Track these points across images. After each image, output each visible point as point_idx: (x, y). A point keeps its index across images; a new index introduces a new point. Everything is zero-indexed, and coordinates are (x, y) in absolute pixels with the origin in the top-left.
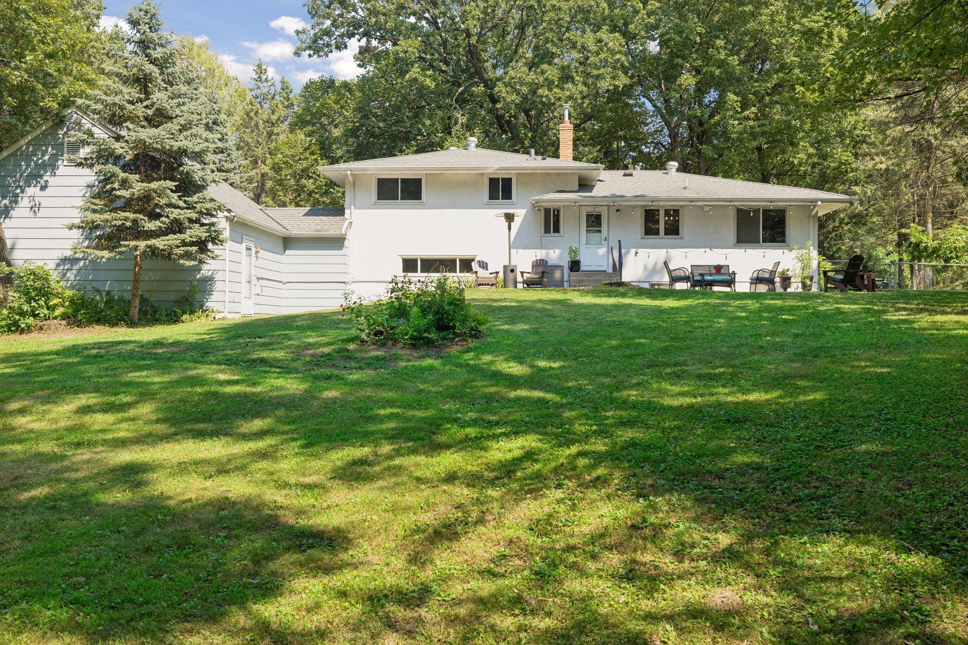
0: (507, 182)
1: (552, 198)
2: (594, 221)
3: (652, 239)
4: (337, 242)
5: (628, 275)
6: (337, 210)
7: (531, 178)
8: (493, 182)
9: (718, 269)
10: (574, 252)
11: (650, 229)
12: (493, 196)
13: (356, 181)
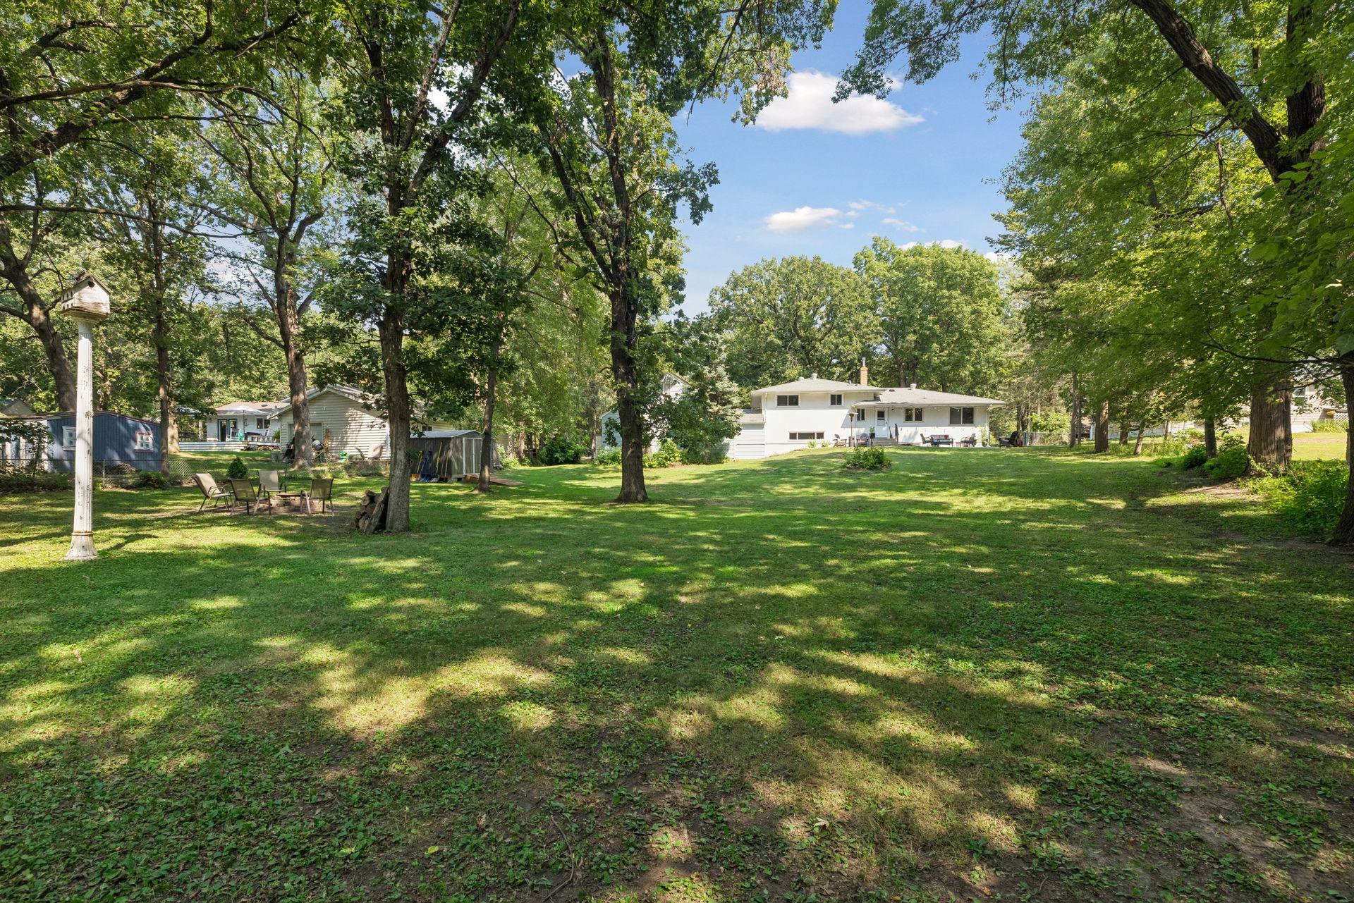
0: (840, 397)
1: (862, 404)
2: (881, 415)
3: (909, 423)
4: (760, 426)
5: (901, 440)
6: (759, 411)
7: (850, 394)
8: (833, 397)
9: (946, 437)
10: (872, 429)
11: (908, 418)
12: (833, 403)
13: (768, 397)
